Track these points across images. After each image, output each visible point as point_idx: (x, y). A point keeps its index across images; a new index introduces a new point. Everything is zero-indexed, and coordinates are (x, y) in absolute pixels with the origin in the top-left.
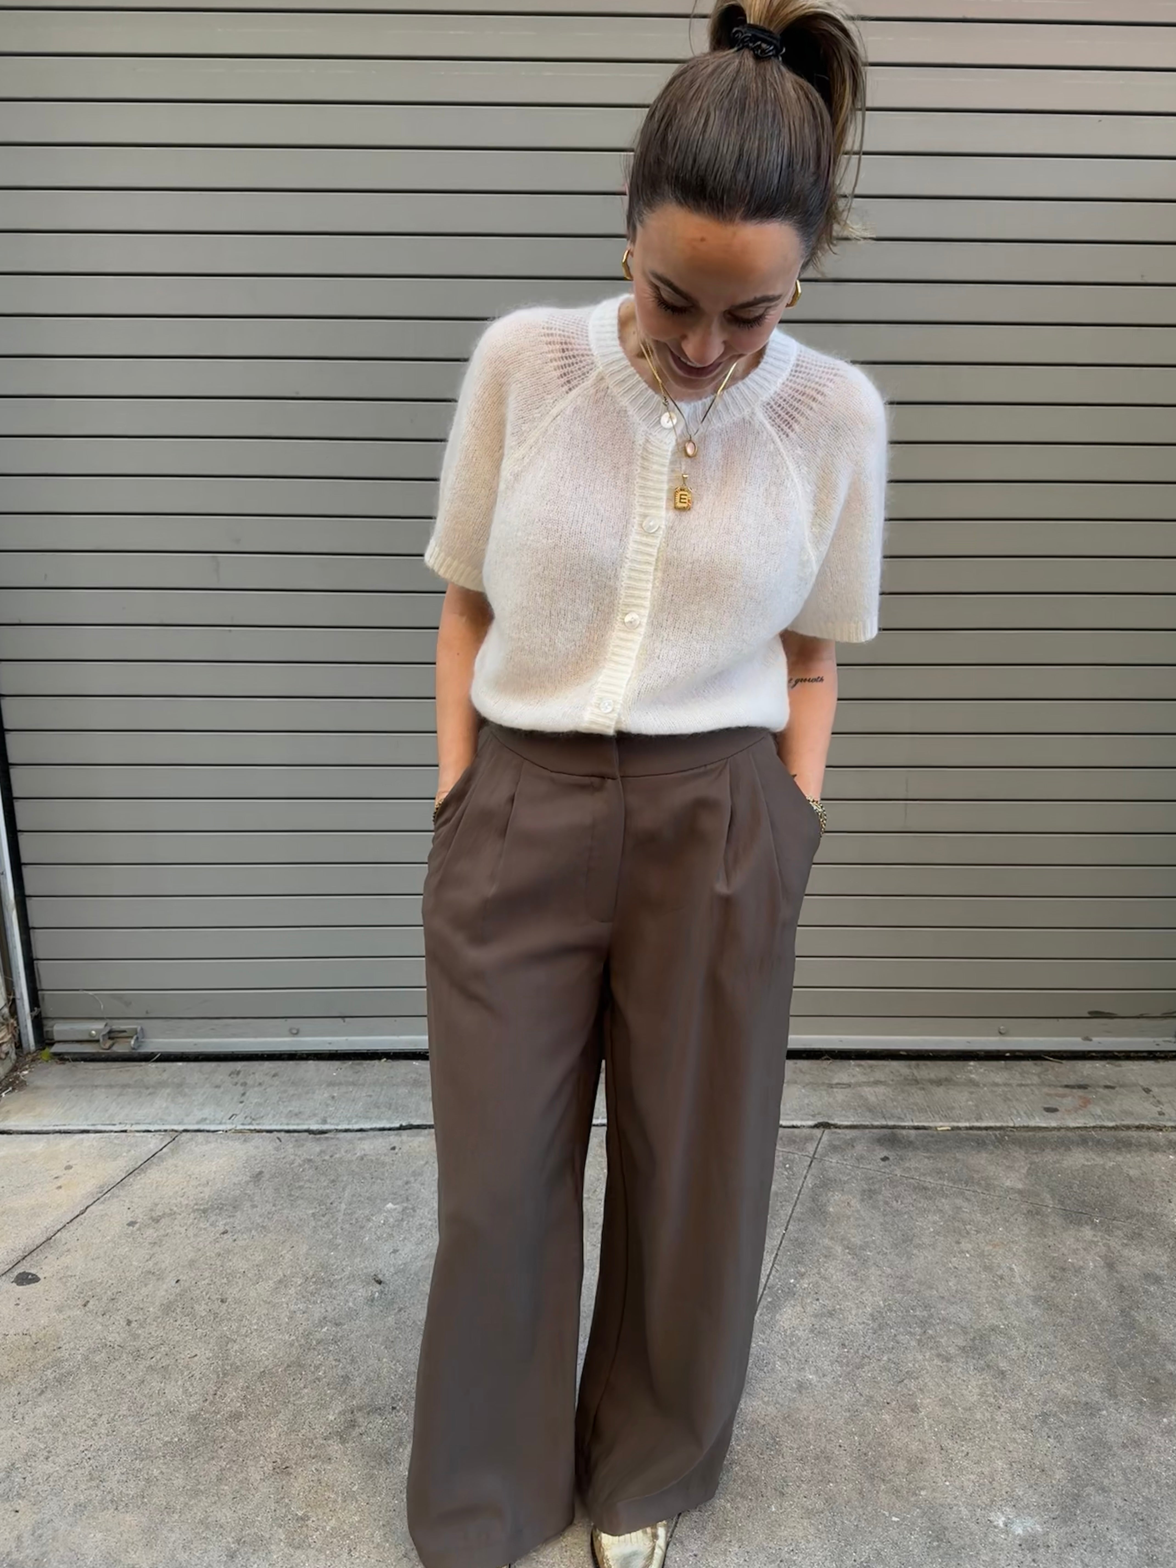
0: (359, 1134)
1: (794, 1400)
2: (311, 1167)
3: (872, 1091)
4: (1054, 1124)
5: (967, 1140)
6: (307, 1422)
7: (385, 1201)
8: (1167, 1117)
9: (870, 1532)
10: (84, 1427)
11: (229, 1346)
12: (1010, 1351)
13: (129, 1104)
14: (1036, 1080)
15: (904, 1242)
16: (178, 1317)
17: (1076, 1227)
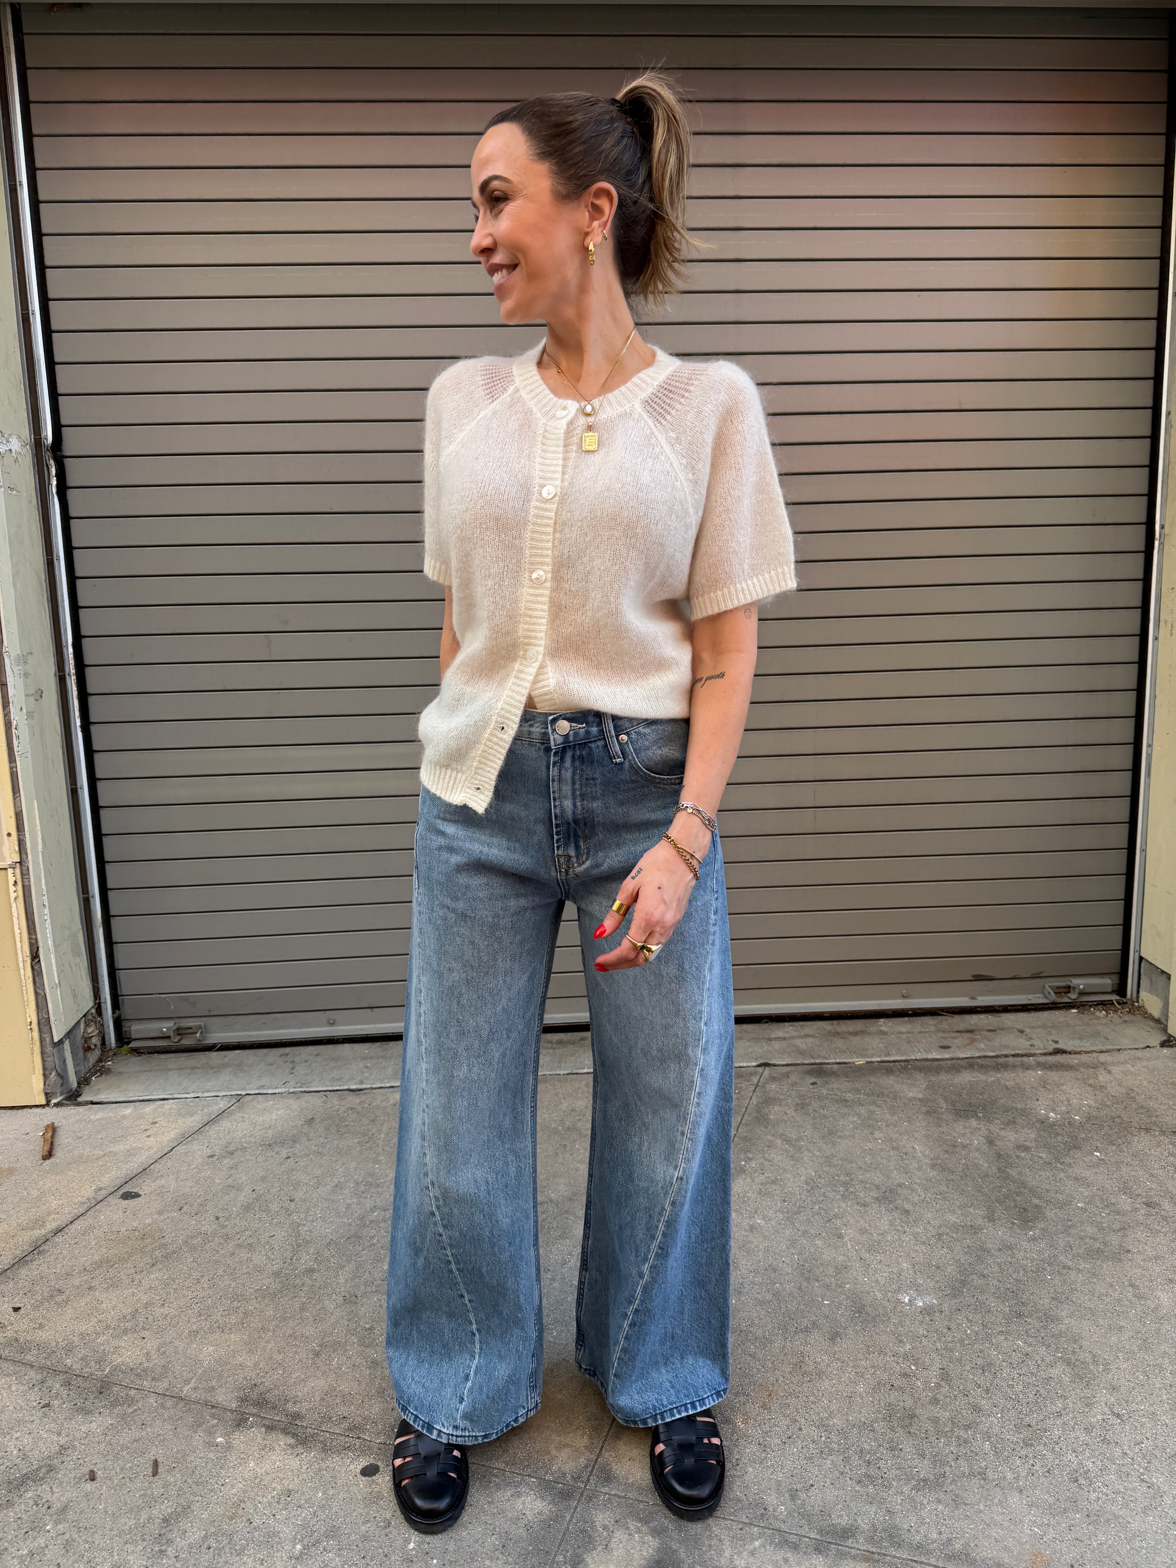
0: (391, 1090)
1: (747, 1236)
2: (353, 1113)
3: (803, 1042)
4: (947, 1056)
5: (878, 1069)
8: (1036, 1047)
9: (807, 1311)
10: (190, 1285)
11: (300, 1228)
12: (913, 1198)
13: (199, 1079)
14: (933, 1029)
15: (829, 1134)
16: (257, 1213)
17: (964, 1120)
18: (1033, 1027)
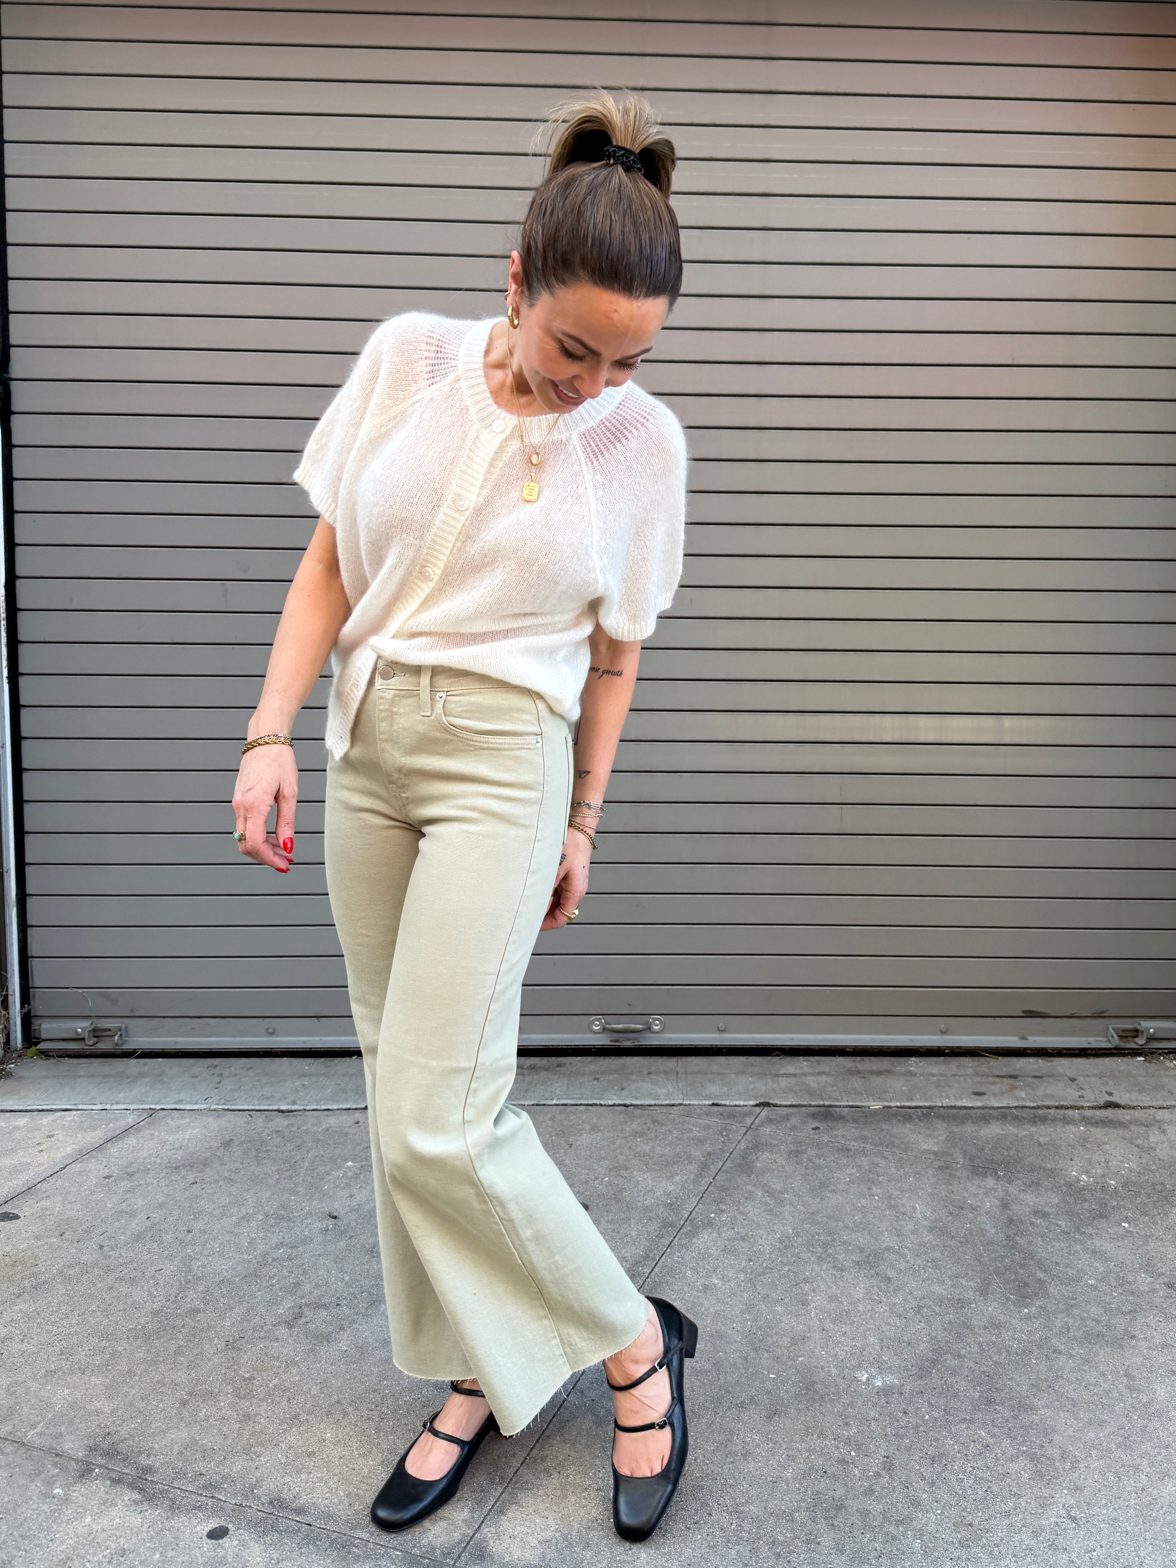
0: (327, 1113)
2: (278, 1136)
3: (815, 1080)
4: (979, 1104)
7: (347, 1161)
8: (1086, 1099)
9: (748, 1384)
12: (900, 1264)
13: (111, 1089)
14: (970, 1071)
17: (981, 1178)
18: (1088, 1075)
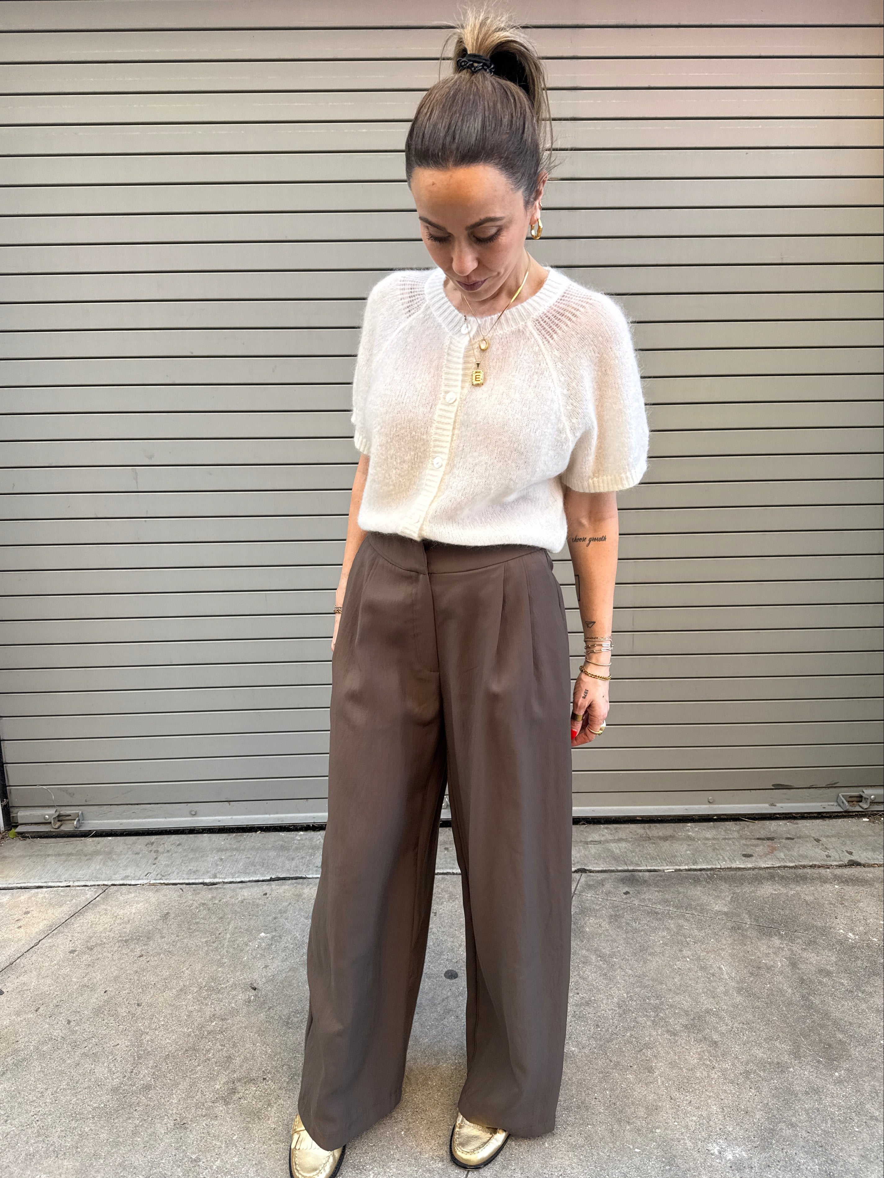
2: (205, 909)
3: (617, 846)
4: (750, 866)
5: (686, 878)
6: (200, 1091)
7: (260, 932)
9: (619, 1160)
10: (35, 1098)
11: (143, 1037)
12: (720, 1027)
13: (73, 867)
15: (641, 951)
16: (106, 1017)
17: (768, 937)
18: (828, 836)
